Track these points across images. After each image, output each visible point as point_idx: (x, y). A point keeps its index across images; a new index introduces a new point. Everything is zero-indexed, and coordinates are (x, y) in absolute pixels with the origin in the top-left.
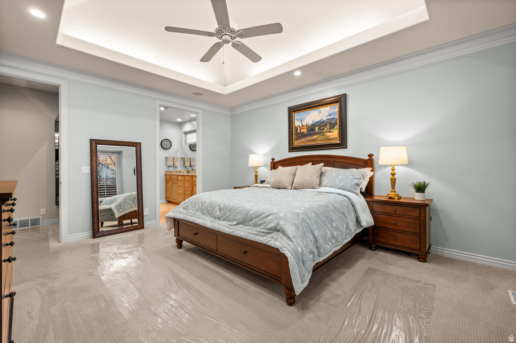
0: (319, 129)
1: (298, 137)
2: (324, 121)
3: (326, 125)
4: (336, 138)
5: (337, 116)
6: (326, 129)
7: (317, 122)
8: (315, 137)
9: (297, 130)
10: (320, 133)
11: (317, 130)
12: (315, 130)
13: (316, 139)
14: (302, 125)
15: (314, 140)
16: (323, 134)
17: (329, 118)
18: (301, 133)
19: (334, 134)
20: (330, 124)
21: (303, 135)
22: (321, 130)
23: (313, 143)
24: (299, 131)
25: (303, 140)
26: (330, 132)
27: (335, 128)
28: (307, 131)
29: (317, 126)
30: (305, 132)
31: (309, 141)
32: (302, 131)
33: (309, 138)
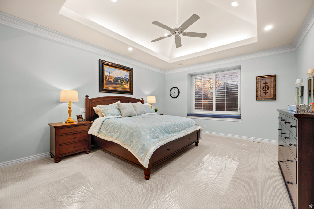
0: (120, 81)
1: (107, 83)
2: (123, 78)
3: (124, 81)
4: (128, 89)
5: (129, 77)
6: (124, 82)
7: (119, 77)
8: (118, 86)
9: (106, 78)
10: (121, 84)
11: (119, 82)
12: (118, 82)
13: (119, 87)
14: (110, 76)
15: (117, 87)
16: (122, 85)
17: (125, 77)
18: (109, 81)
19: (128, 86)
20: (126, 81)
21: (110, 83)
22: (121, 82)
23: (117, 89)
24: (107, 79)
25: (110, 86)
26: (126, 85)
27: (128, 83)
28: (113, 81)
29: (119, 79)
30: (112, 81)
31: (115, 87)
32: (110, 80)
33: (115, 85)
